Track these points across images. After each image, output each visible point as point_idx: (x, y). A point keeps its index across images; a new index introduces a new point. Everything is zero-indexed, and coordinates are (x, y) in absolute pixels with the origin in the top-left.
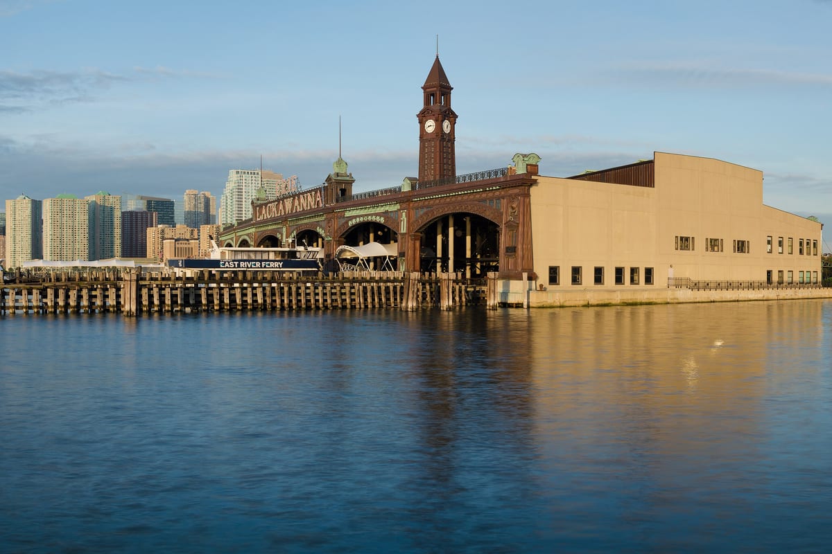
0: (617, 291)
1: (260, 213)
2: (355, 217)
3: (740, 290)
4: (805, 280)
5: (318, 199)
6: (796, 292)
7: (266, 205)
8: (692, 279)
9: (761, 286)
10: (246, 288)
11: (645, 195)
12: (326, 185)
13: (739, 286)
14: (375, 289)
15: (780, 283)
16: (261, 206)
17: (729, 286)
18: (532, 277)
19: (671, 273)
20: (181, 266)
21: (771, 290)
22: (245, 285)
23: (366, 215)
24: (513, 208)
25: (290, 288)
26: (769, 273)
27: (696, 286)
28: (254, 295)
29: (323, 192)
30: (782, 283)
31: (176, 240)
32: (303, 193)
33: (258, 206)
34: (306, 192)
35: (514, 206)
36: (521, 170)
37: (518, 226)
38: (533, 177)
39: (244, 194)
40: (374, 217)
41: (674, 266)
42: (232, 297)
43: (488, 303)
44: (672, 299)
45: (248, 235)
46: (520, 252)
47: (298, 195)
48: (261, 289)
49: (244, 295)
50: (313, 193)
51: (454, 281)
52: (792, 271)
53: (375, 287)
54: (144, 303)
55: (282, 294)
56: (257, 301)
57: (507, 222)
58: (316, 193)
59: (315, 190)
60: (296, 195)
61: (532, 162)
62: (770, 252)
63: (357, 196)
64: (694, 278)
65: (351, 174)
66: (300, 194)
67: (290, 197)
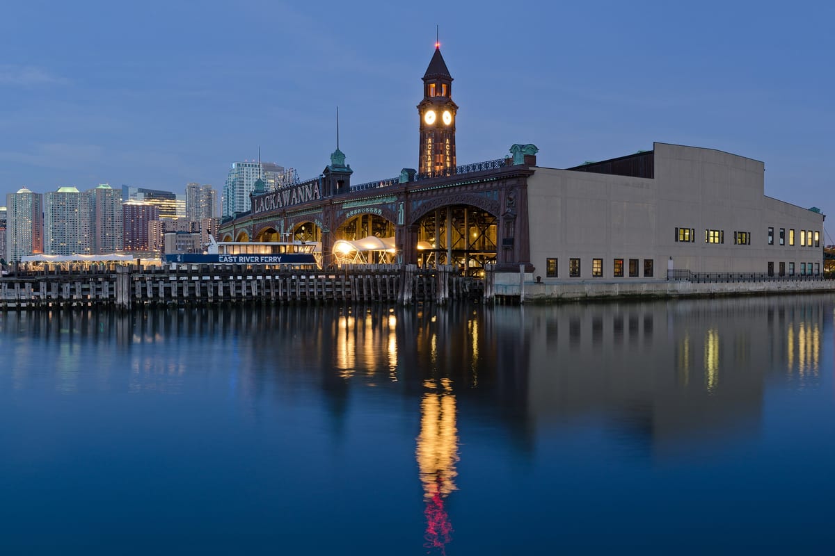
0: (616, 283)
1: (258, 206)
2: (353, 209)
3: (740, 283)
4: (807, 271)
5: (316, 191)
6: (797, 284)
7: (264, 197)
8: (692, 271)
9: (761, 278)
10: (240, 281)
11: (645, 186)
12: (324, 176)
13: (741, 278)
14: (371, 281)
15: (782, 274)
16: (259, 198)
17: (730, 278)
18: (530, 269)
19: (670, 265)
20: (179, 260)
21: (772, 282)
22: (240, 278)
23: (364, 207)
24: (511, 200)
25: (285, 281)
26: (771, 265)
27: (696, 278)
28: (249, 288)
29: (321, 184)
30: (784, 275)
31: (177, 233)
32: (301, 185)
33: (257, 198)
34: (304, 184)
35: (512, 197)
36: (519, 161)
37: (515, 218)
38: (531, 168)
39: (245, 186)
40: (371, 209)
41: (673, 258)
42: (227, 290)
43: (485, 296)
44: (672, 291)
45: (245, 227)
46: (517, 243)
47: (296, 187)
48: (255, 282)
49: (239, 288)
50: (311, 185)
51: (451, 274)
52: (794, 263)
53: (371, 280)
54: (137, 296)
55: (277, 287)
56: (251, 294)
57: (504, 214)
58: (313, 185)
59: (313, 182)
60: (294, 187)
61: (529, 153)
62: (772, 243)
63: (355, 188)
64: (695, 270)
65: (348, 166)
66: (298, 185)
67: (288, 189)
